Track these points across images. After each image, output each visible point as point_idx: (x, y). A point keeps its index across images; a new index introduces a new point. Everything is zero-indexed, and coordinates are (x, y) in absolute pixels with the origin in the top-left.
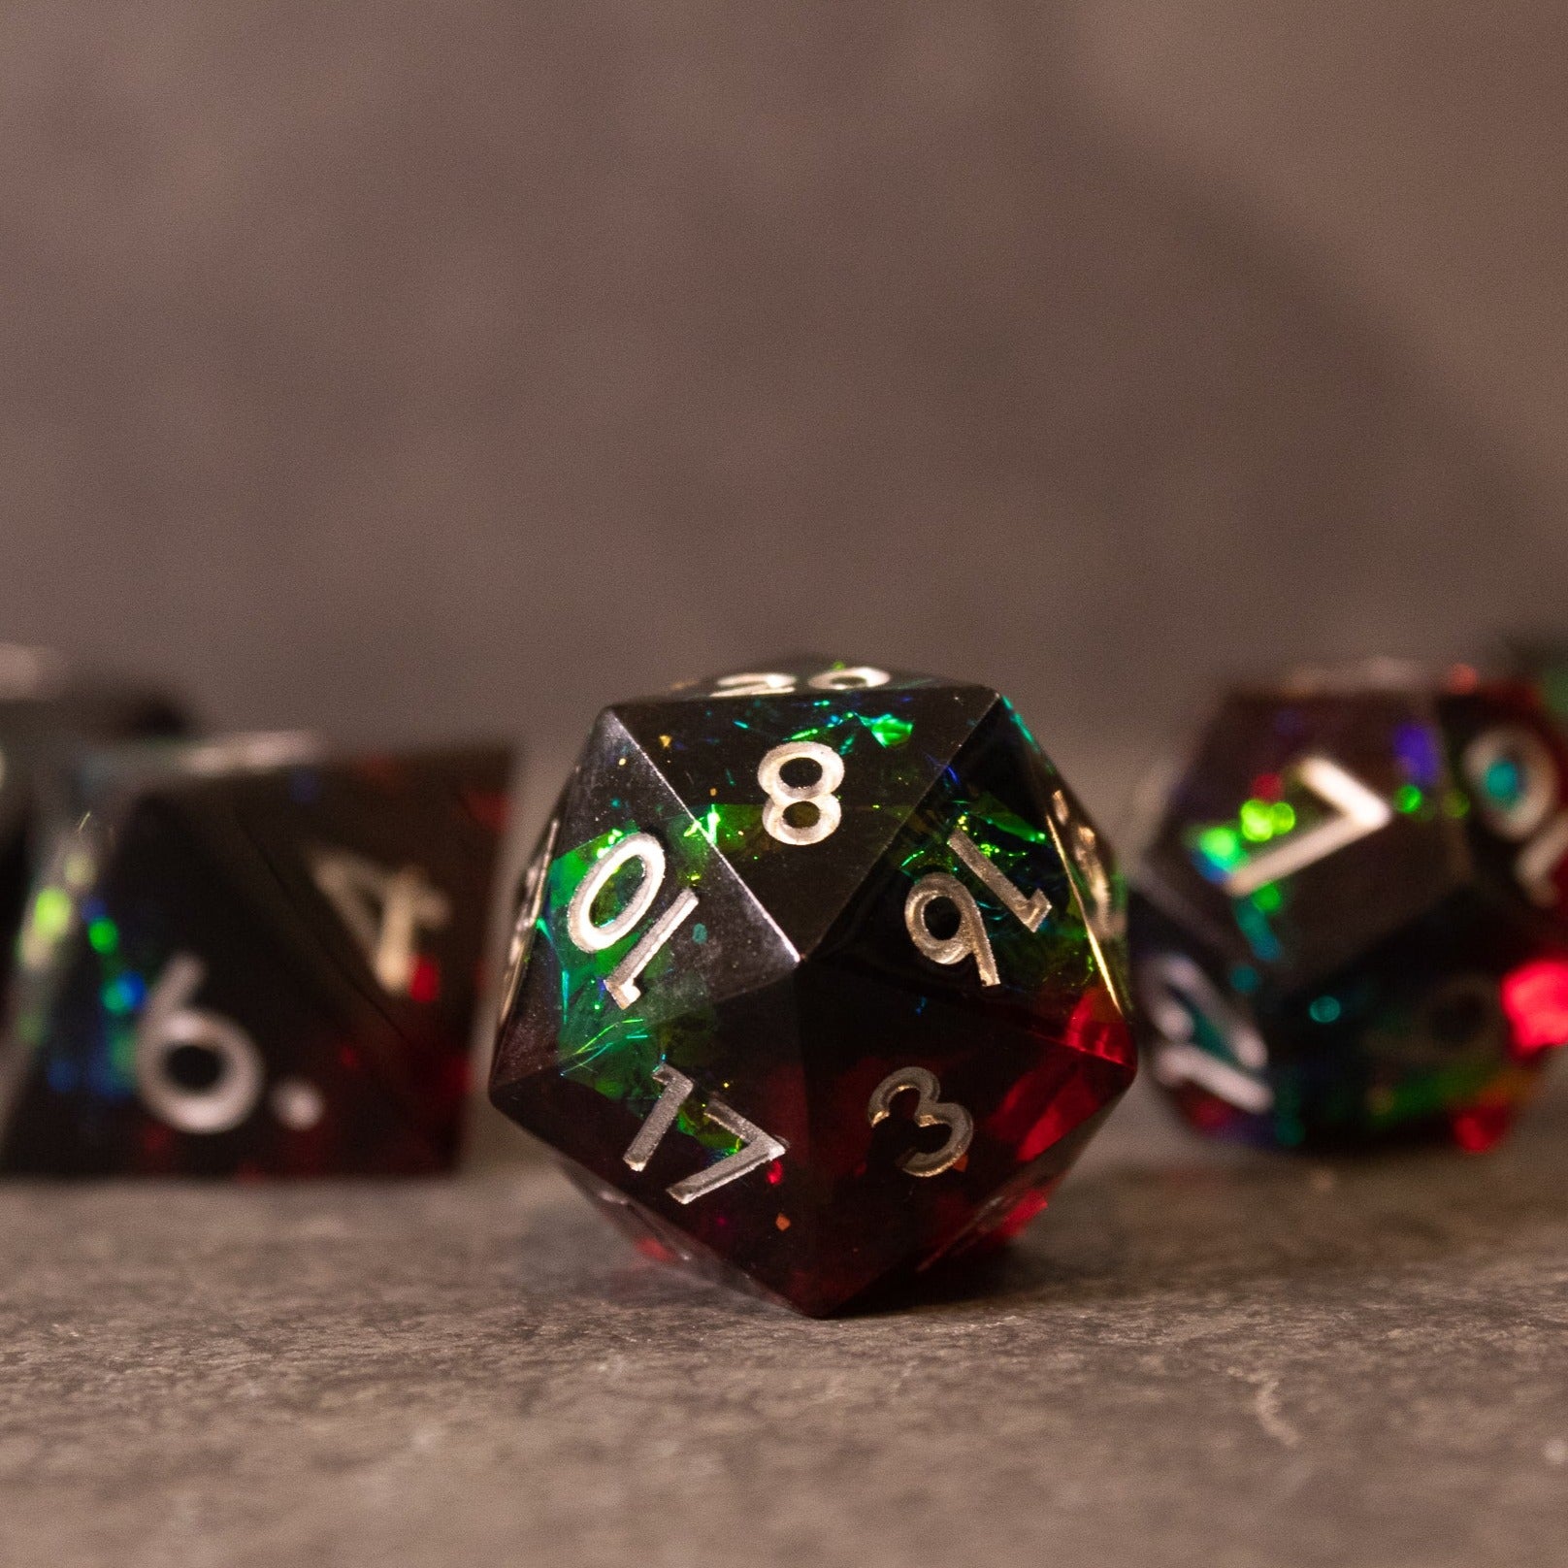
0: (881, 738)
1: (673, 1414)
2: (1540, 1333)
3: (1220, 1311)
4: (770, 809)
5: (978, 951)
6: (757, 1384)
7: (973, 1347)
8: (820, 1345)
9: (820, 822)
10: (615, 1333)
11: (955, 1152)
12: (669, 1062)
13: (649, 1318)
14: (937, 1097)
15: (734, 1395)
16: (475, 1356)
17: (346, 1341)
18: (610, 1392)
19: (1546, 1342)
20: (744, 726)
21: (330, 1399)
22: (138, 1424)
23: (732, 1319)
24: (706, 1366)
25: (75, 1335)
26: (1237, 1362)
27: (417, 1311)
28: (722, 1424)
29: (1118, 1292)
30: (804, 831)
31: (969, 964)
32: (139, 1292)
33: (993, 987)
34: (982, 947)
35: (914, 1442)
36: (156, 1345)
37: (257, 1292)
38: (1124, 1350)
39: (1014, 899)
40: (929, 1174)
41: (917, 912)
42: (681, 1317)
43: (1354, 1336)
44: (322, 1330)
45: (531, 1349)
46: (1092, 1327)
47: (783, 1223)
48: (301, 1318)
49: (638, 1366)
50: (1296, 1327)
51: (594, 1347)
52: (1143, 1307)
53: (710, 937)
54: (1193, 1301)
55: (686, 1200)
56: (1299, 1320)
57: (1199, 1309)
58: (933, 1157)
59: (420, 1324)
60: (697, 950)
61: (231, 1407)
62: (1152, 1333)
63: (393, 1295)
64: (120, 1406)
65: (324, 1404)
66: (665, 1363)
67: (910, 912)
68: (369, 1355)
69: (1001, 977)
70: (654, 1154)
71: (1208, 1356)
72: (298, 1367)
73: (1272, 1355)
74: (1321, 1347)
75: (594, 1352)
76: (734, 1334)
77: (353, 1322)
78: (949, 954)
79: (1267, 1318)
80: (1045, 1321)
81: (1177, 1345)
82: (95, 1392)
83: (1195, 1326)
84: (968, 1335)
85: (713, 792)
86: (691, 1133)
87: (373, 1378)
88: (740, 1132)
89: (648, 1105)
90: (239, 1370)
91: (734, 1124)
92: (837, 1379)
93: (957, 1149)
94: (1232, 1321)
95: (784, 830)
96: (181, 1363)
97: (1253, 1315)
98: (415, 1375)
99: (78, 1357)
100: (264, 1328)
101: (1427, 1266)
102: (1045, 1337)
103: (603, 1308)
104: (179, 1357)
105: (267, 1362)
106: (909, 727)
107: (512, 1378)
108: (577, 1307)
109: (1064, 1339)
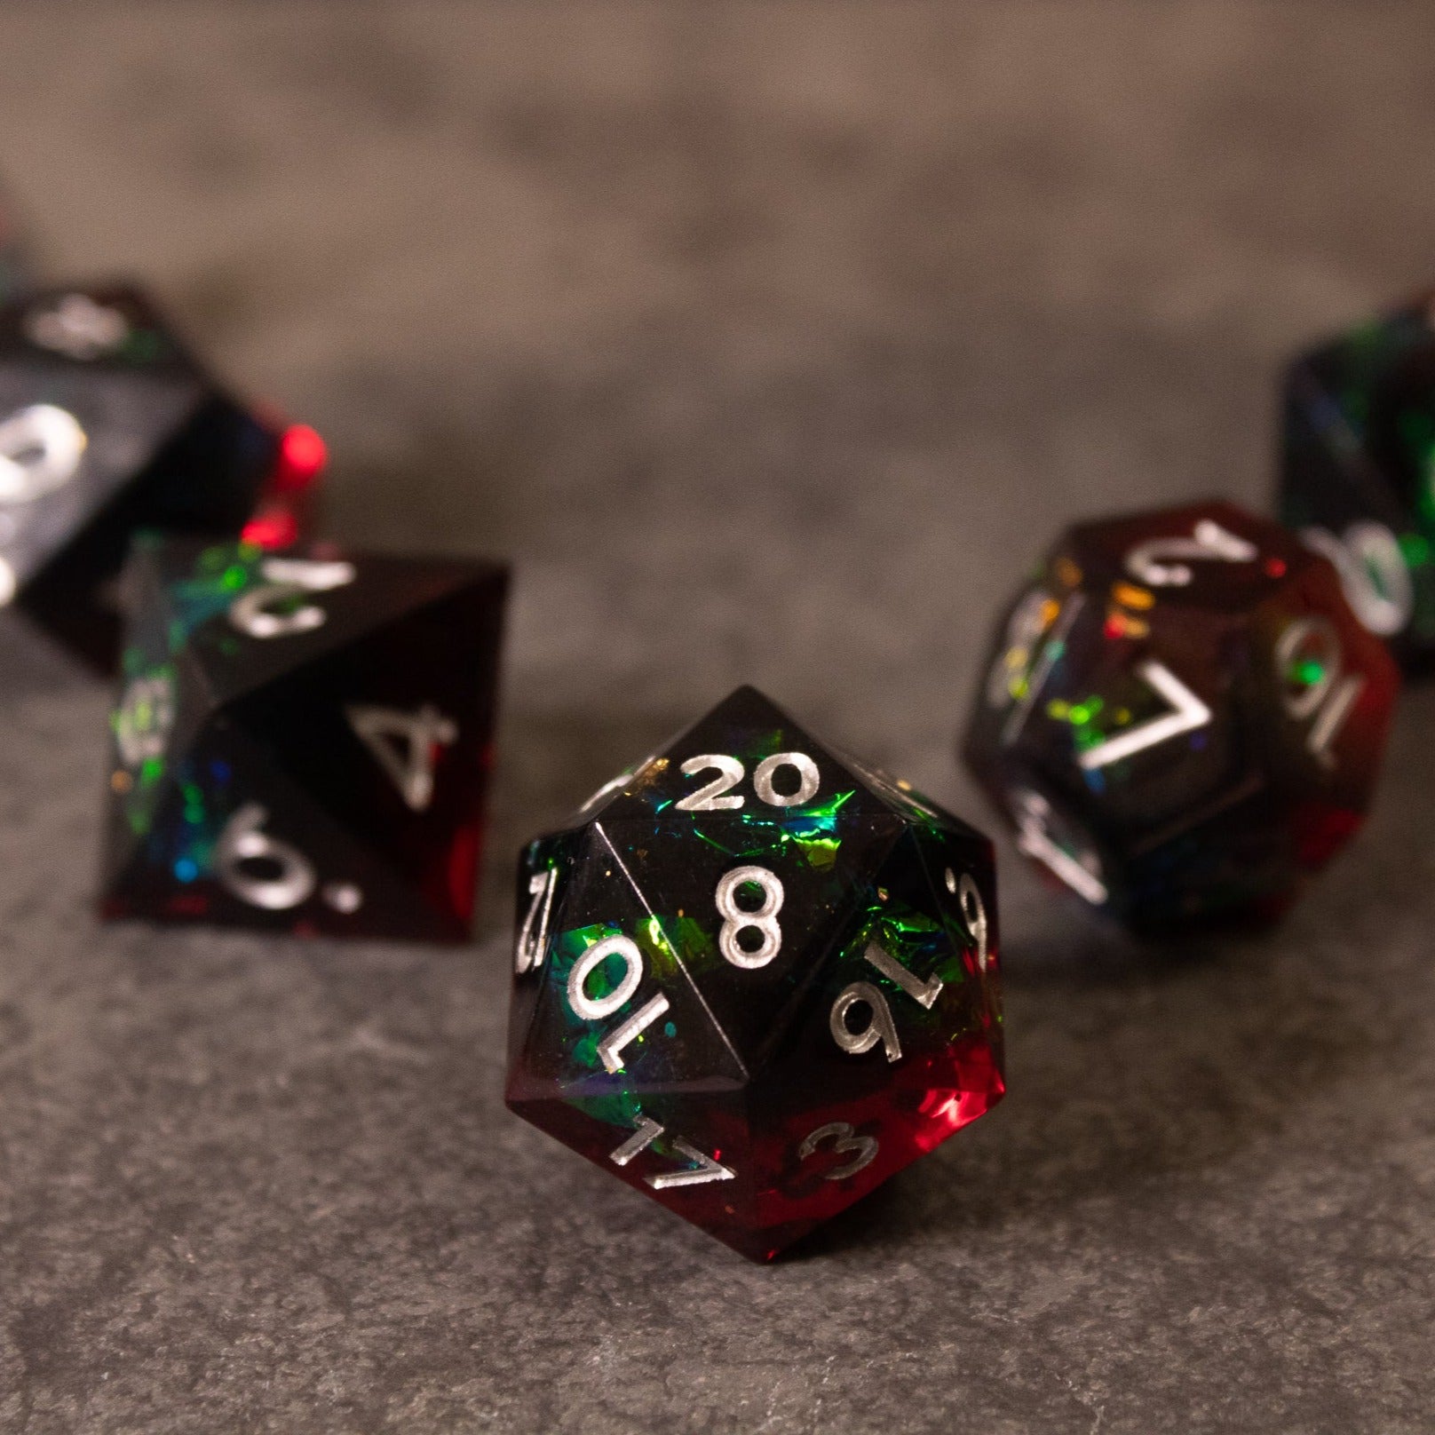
4: (726, 930)
5: (886, 1034)
7: (876, 1326)
9: (765, 946)
10: (604, 1286)
12: (643, 1112)
13: (629, 1256)
14: (851, 1134)
15: (698, 1419)
16: (500, 1329)
18: (604, 1406)
20: (702, 836)
23: (692, 1261)
24: (675, 1356)
26: (1073, 1366)
30: (752, 955)
31: (878, 1048)
33: (897, 1061)
34: (889, 1030)
38: (991, 1334)
39: (912, 984)
40: (844, 1177)
41: (839, 1013)
42: (652, 1254)
43: (1163, 1316)
45: (540, 1315)
46: (966, 1288)
47: (729, 1210)
49: (624, 1357)
50: (1119, 1295)
51: (590, 1315)
52: (1003, 1248)
53: (678, 1036)
55: (659, 1186)
56: (1123, 1281)
57: (1047, 1255)
58: (847, 1167)
60: (668, 1045)
62: (1012, 1295)
66: (644, 1351)
67: (834, 1016)
69: (902, 1051)
70: (635, 1156)
71: (1053, 1349)
73: (1101, 1349)
74: (1138, 1337)
75: (590, 1325)
76: (694, 1290)
79: (1098, 1273)
80: (930, 1273)
81: (1029, 1326)
83: (1044, 1289)
84: (872, 1299)
85: (681, 913)
86: (663, 1153)
88: (699, 1159)
89: (628, 1132)
91: (693, 1154)
93: (866, 1158)
94: (1071, 1277)
95: (737, 952)
102: (930, 1304)
109: (945, 1306)
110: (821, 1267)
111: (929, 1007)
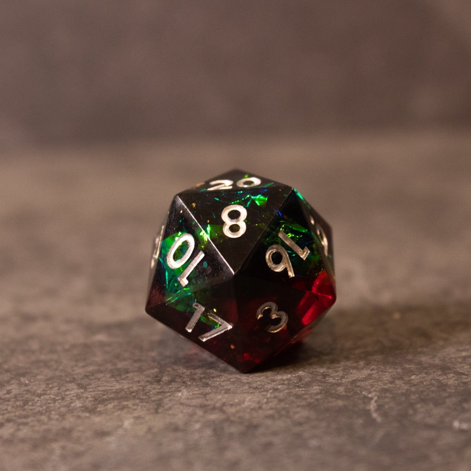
0: (258, 203)
1: (200, 413)
2: (456, 377)
3: (362, 369)
4: (225, 226)
5: (288, 267)
6: (224, 400)
7: (289, 384)
8: (244, 384)
9: (240, 230)
10: (184, 380)
11: (283, 325)
12: (197, 302)
13: (195, 374)
14: (277, 310)
15: (218, 405)
16: (143, 390)
17: (106, 384)
18: (182, 404)
19: (457, 380)
20: (218, 199)
21: (100, 408)
22: (44, 418)
23: (219, 374)
24: (210, 393)
25: (27, 382)
26: (365, 389)
27: (127, 372)
28: (214, 417)
29: (333, 361)
30: (235, 233)
31: (285, 271)
32: (46, 364)
33: (293, 278)
34: (289, 265)
35: (269, 422)
36: (50, 386)
37: (81, 364)
38: (333, 384)
39: (298, 250)
40: (275, 332)
41: (269, 256)
42: (204, 373)
43: (401, 378)
44: (99, 379)
45: (159, 387)
46: (325, 376)
47: (232, 347)
48: (93, 375)
49: (190, 393)
50: (384, 375)
51: (178, 386)
52: (340, 367)
53: (208, 266)
54: (355, 365)
55: (204, 340)
56: (386, 372)
57: (356, 368)
58: (276, 327)
59: (127, 377)
60: (204, 270)
61: (71, 411)
62: (342, 377)
63: (121, 365)
64: (39, 411)
65: (99, 409)
66: (198, 392)
67: (267, 256)
68: (112, 390)
69: (295, 274)
70: (194, 327)
71: (358, 386)
72: (91, 395)
73: (376, 386)
74: (391, 383)
75: (178, 388)
76: (219, 380)
77: (108, 376)
78: (279, 268)
79: (376, 371)
80: (311, 373)
81: (349, 382)
82: (33, 405)
83: (355, 375)
84: (288, 379)
85: (208, 221)
86: (205, 322)
87: (113, 399)
88: (219, 322)
89: (192, 313)
90: (74, 396)
91: (217, 319)
92: (249, 397)
93: (283, 324)
94: (366, 372)
95: (229, 233)
96: (58, 393)
97: (372, 370)
98: (125, 397)
99: (28, 391)
100: (82, 379)
101: (425, 350)
102: (310, 380)
103: (181, 370)
104: (57, 391)
105: (82, 393)
106: (267, 199)
107: (153, 399)
108: (174, 369)
109: (316, 380)
110: (269, 374)
111: (304, 259)
